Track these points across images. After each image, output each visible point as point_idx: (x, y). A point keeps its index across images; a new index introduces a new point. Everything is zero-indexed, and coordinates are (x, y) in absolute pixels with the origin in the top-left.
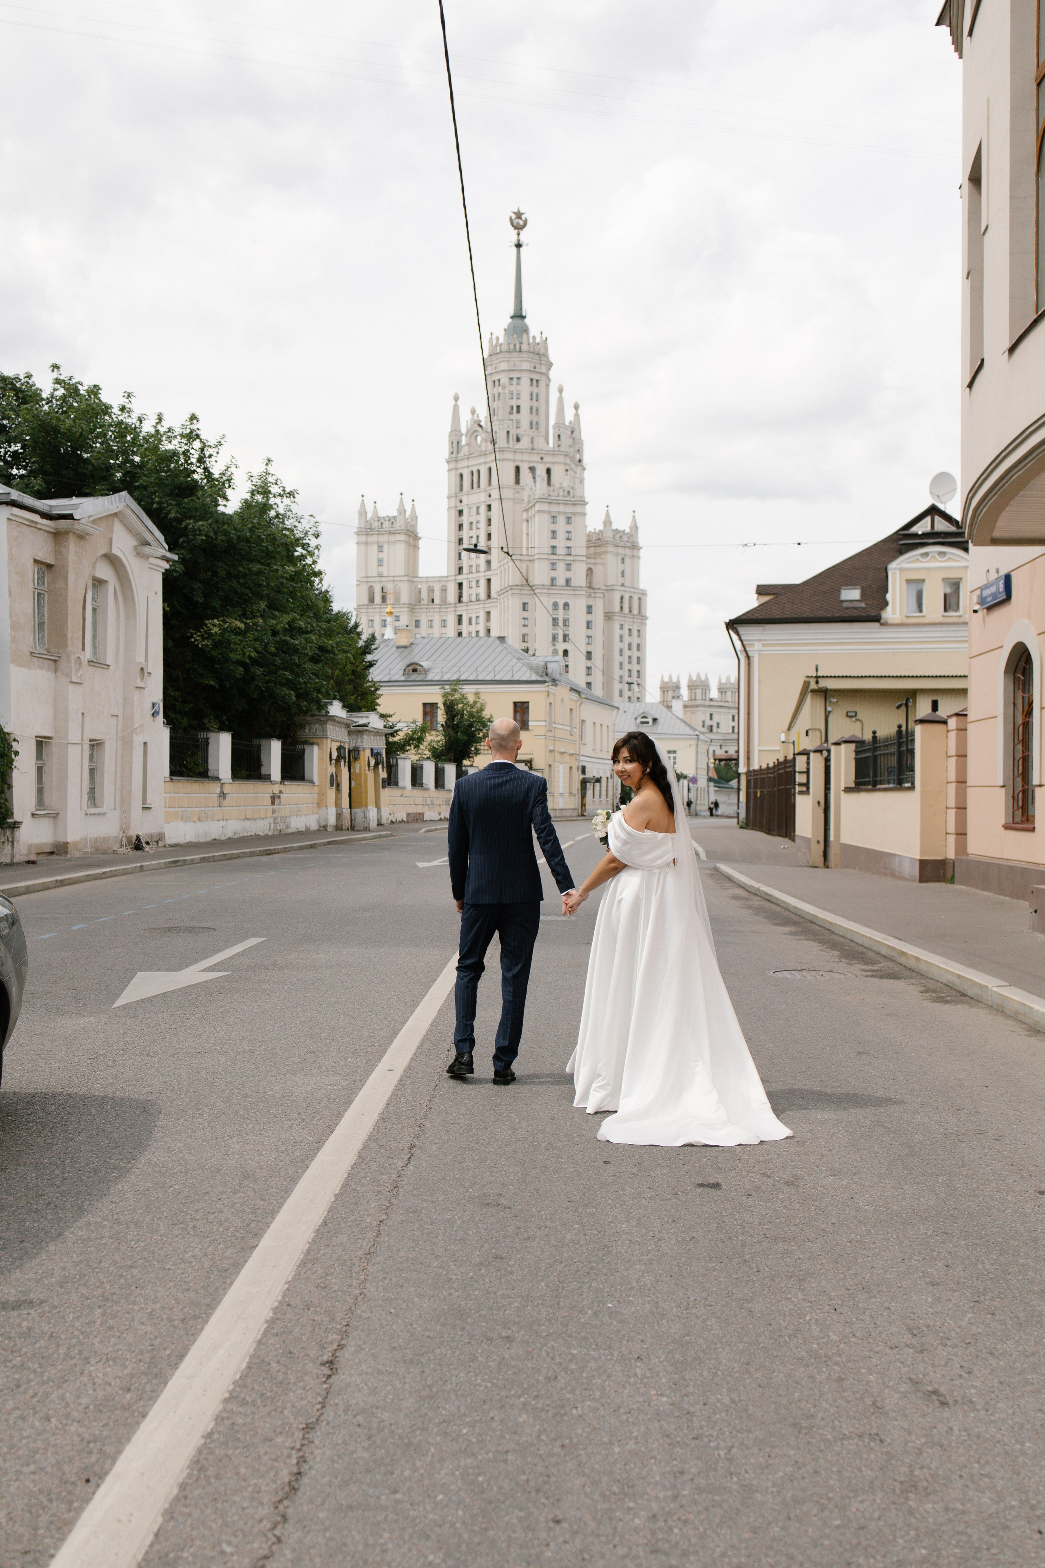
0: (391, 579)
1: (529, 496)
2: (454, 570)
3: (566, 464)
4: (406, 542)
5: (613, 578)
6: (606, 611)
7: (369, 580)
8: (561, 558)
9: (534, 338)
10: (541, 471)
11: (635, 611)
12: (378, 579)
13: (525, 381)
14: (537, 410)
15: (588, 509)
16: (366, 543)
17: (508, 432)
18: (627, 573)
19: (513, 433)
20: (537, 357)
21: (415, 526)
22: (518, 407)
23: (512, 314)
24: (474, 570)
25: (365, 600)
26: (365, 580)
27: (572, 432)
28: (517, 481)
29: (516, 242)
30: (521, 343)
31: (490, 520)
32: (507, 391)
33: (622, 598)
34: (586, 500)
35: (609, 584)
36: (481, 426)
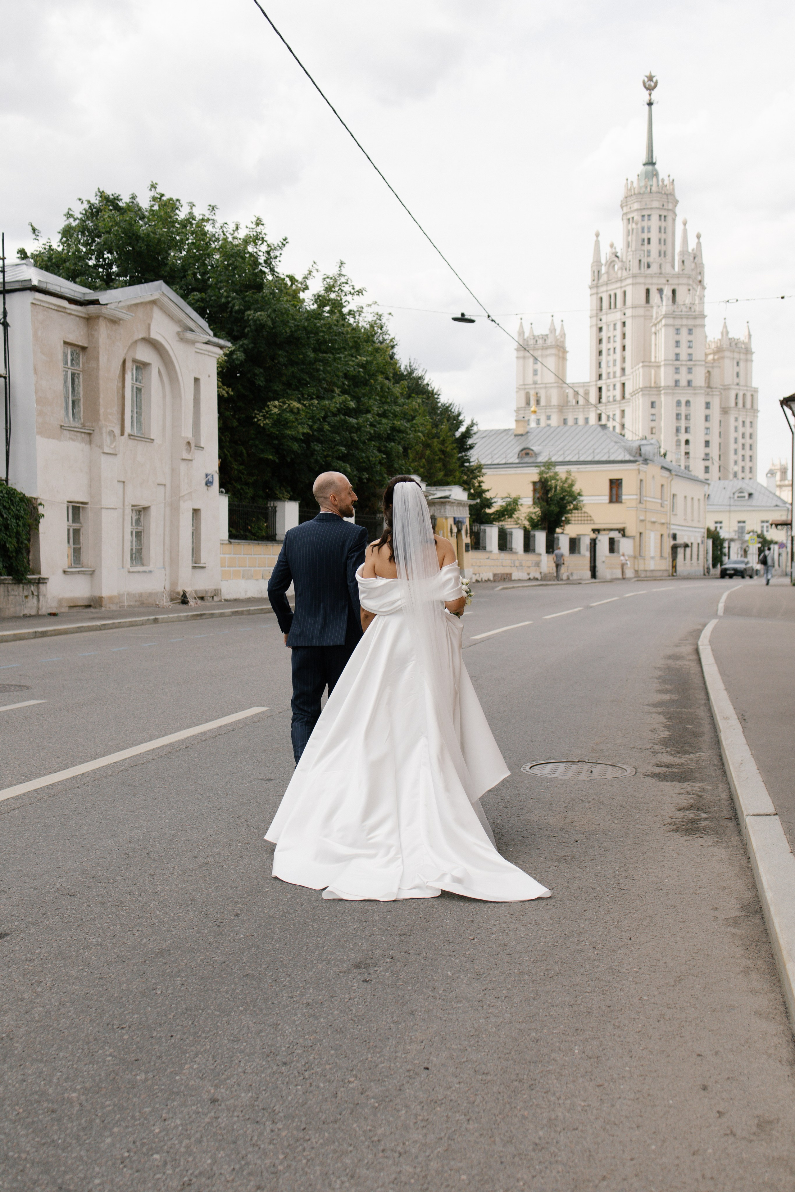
0: (544, 386)
1: (657, 313)
2: (595, 377)
3: (689, 285)
4: (555, 355)
5: (729, 378)
6: (723, 406)
7: (527, 387)
8: (684, 363)
9: (663, 180)
10: (667, 292)
11: (748, 405)
12: (533, 386)
13: (655, 218)
14: (665, 241)
15: (707, 321)
16: (524, 357)
17: (640, 261)
18: (742, 375)
19: (645, 260)
20: (665, 197)
21: (563, 342)
22: (649, 239)
23: (644, 162)
24: (611, 375)
25: (523, 404)
26: (523, 387)
27: (694, 258)
28: (648, 301)
29: (648, 102)
30: (651, 186)
31: (624, 335)
32: (639, 226)
33: (737, 395)
34: (705, 314)
35: (726, 383)
36: (617, 257)
